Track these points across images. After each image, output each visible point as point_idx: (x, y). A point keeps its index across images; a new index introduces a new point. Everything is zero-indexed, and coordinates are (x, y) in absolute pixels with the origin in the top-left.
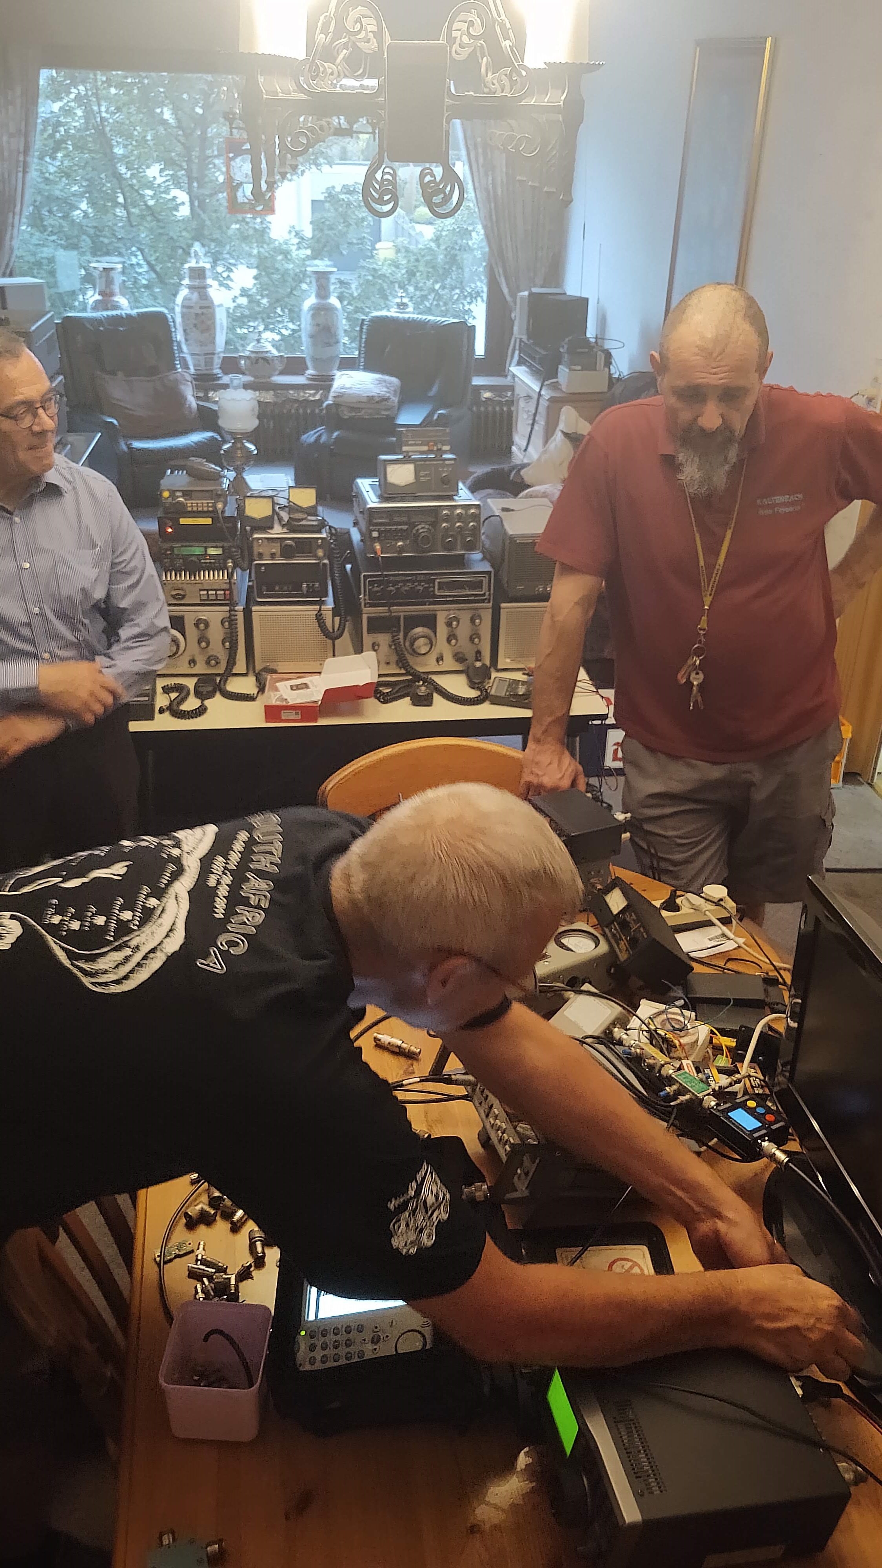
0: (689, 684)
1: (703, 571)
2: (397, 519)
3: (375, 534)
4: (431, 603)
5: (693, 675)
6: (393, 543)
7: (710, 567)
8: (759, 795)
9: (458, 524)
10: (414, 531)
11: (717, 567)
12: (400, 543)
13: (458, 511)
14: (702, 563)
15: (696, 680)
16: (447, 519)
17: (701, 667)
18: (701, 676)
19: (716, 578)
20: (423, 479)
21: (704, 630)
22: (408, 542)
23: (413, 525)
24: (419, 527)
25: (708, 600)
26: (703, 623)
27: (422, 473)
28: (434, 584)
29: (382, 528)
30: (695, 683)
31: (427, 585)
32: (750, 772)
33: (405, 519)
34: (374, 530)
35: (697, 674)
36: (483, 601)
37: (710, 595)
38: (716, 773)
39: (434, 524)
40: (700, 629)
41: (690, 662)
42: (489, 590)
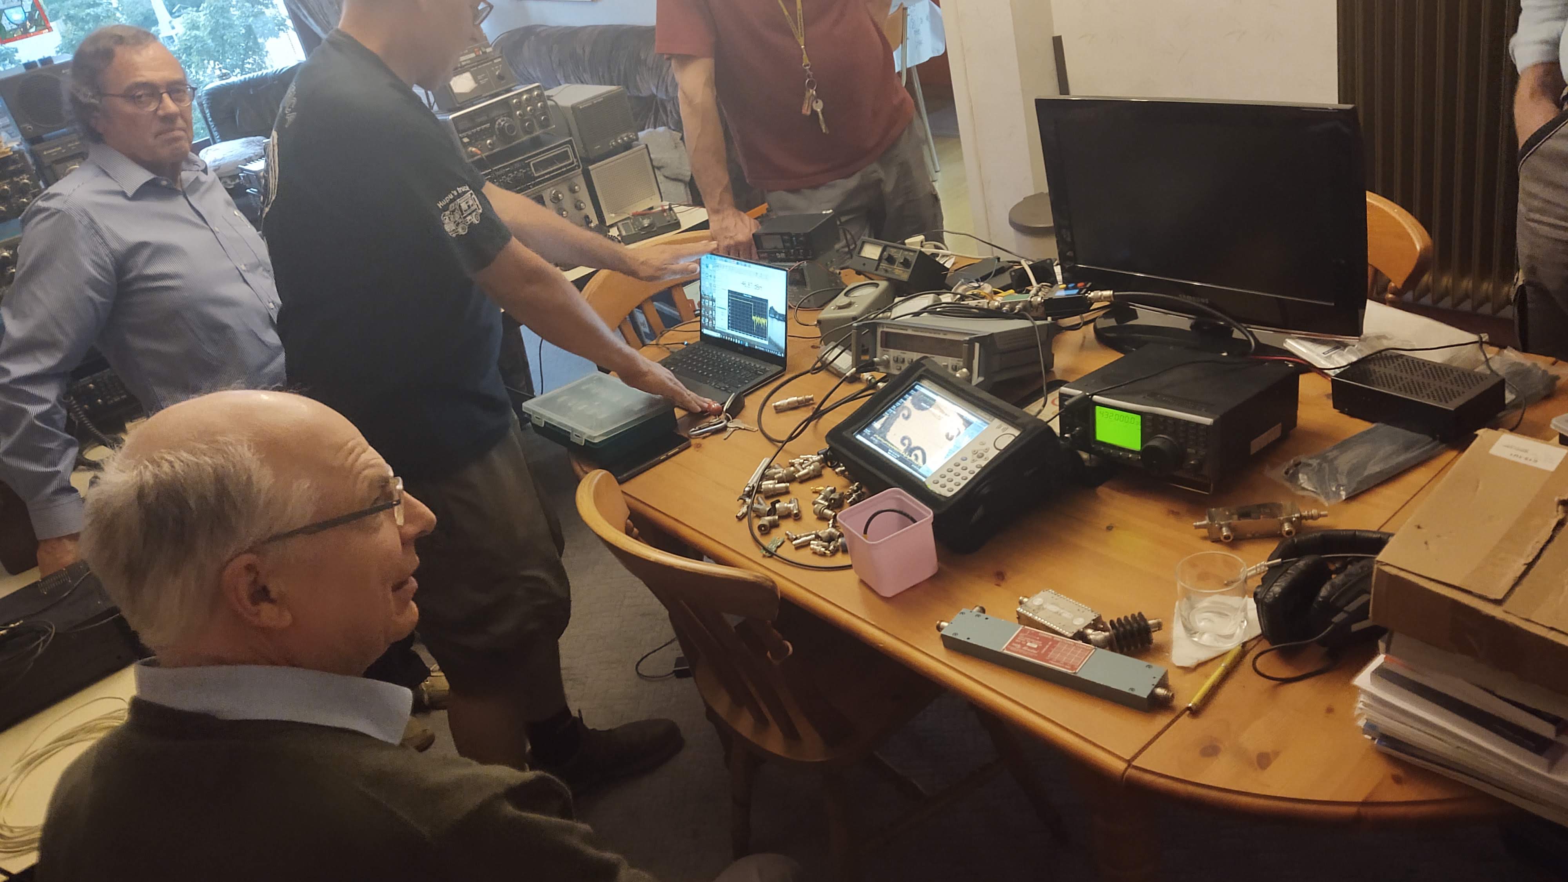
0: (814, 112)
1: (789, 19)
2: (479, 120)
3: (466, 140)
4: (534, 185)
5: (814, 105)
6: (483, 142)
7: (793, 13)
8: (889, 187)
9: (529, 108)
10: (497, 126)
11: (798, 12)
12: (488, 142)
13: (525, 97)
14: (786, 13)
15: (819, 107)
16: (519, 105)
17: (818, 96)
18: (820, 103)
19: (800, 22)
20: (482, 82)
21: (808, 65)
22: (495, 138)
23: (493, 121)
24: (499, 121)
25: (801, 41)
26: (806, 61)
27: (479, 77)
28: (530, 167)
29: (469, 133)
30: (819, 110)
31: (524, 171)
32: (875, 172)
33: (484, 118)
34: (464, 137)
35: (817, 102)
36: (573, 169)
37: (802, 36)
38: (852, 182)
39: (510, 115)
40: (805, 66)
41: (808, 95)
42: (576, 157)
